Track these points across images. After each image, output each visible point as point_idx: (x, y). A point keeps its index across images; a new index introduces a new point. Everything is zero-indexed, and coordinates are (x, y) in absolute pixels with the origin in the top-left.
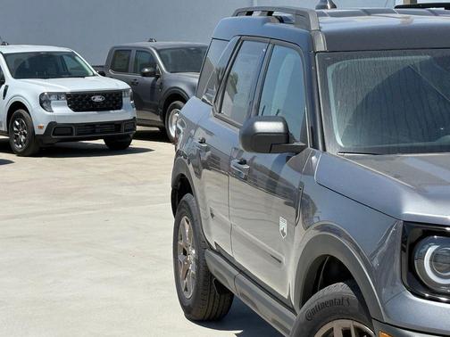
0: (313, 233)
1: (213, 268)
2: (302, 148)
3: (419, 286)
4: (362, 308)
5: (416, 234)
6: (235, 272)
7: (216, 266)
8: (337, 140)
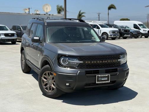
0: (43, 57)
1: (27, 63)
2: (42, 42)
3: (60, 65)
4: (51, 69)
5: (60, 56)
6: (31, 64)
7: (28, 63)
8: (48, 41)
